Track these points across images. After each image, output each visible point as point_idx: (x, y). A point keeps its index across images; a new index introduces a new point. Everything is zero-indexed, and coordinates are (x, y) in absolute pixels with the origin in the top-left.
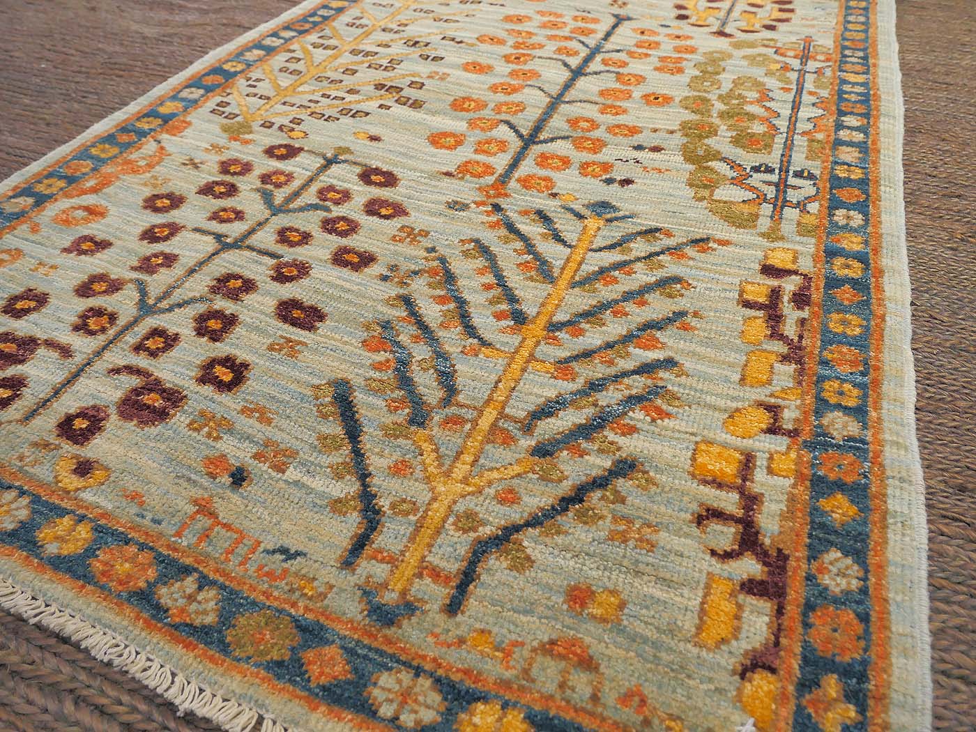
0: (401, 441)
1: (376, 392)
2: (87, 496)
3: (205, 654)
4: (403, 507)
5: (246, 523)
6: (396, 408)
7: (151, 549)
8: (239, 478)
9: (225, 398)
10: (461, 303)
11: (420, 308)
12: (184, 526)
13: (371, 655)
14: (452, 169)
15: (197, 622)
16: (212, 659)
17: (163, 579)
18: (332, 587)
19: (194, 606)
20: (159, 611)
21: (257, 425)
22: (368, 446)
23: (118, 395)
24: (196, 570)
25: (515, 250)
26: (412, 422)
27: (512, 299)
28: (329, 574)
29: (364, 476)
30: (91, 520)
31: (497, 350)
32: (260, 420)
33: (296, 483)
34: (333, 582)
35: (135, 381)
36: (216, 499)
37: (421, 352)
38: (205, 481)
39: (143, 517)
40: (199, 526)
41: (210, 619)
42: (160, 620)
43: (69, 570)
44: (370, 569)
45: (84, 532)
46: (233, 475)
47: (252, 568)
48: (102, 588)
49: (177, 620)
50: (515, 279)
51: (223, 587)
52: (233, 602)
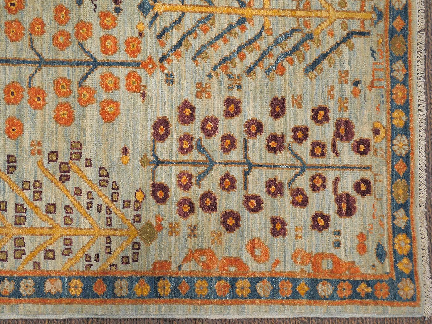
0: (321, 38)
1: (304, 57)
2: (384, 123)
3: (409, 57)
4: (344, 26)
5: (370, 71)
6: (308, 46)
7: (391, 91)
8: (356, 83)
9: (331, 108)
10: (240, 48)
11: (251, 63)
12: (380, 88)
13: (392, 13)
14: (138, 95)
15: (403, 65)
16: (410, 55)
17: (397, 81)
18: (378, 35)
19: (400, 68)
20: (406, 76)
21: (335, 90)
22: (327, 48)
23: (346, 145)
24: (390, 75)
25: (195, 38)
26: (312, 38)
27: (230, 28)
28: (374, 37)
29: (338, 44)
30: (391, 114)
31: (265, 23)
32: (333, 90)
33: (349, 64)
34: (376, 34)
35: (338, 142)
36: (367, 85)
37: (278, 50)
38: (363, 92)
39: (383, 102)
40: (377, 84)
41: (401, 62)
42: (408, 74)
43: (408, 108)
44: (368, 26)
45: (395, 114)
46: (357, 86)
47: (381, 61)
48: (408, 94)
49: (405, 70)
50: (214, 31)
51: (391, 64)
52: (393, 60)
